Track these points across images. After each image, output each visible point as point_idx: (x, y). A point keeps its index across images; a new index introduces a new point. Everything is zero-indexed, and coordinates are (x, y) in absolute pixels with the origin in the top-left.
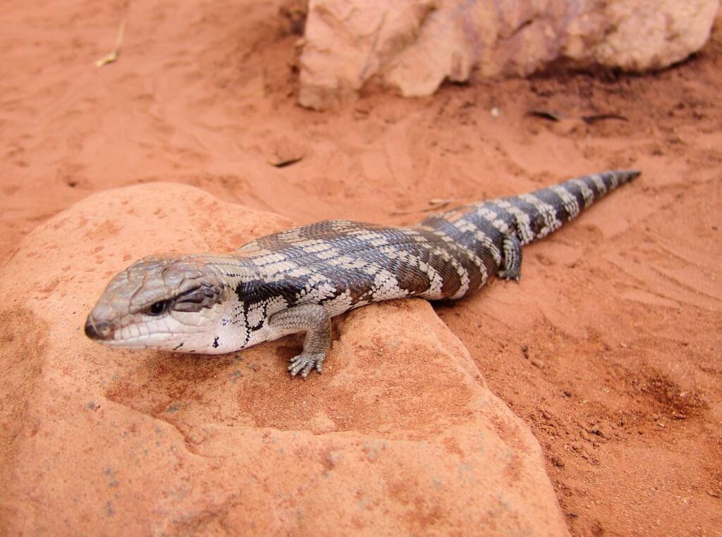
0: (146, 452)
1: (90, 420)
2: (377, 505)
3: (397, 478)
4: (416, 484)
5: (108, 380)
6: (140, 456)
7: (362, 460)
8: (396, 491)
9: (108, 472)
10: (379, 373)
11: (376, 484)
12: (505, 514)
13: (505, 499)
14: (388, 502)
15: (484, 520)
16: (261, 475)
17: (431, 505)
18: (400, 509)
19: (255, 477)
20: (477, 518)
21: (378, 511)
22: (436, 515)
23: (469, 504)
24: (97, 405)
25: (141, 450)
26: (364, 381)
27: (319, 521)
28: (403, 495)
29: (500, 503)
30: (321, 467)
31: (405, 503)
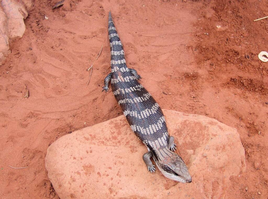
0: (187, 187)
1: (172, 195)
2: (218, 154)
3: (215, 148)
4: (218, 146)
5: (163, 188)
6: (187, 189)
7: (208, 151)
8: (217, 149)
9: (186, 196)
10: (184, 135)
11: (214, 152)
12: (228, 135)
13: (226, 134)
14: (218, 152)
15: (228, 140)
16: (201, 169)
17: (222, 146)
18: (220, 151)
19: (201, 170)
20: (227, 140)
21: (219, 154)
22: (224, 146)
23: (225, 140)
24: (169, 192)
25: (186, 188)
26: (184, 138)
27: (215, 165)
28: (218, 149)
29: (227, 135)
30: (205, 158)
31: (220, 149)
